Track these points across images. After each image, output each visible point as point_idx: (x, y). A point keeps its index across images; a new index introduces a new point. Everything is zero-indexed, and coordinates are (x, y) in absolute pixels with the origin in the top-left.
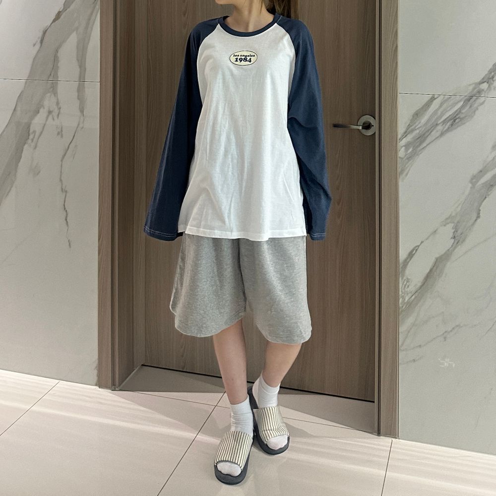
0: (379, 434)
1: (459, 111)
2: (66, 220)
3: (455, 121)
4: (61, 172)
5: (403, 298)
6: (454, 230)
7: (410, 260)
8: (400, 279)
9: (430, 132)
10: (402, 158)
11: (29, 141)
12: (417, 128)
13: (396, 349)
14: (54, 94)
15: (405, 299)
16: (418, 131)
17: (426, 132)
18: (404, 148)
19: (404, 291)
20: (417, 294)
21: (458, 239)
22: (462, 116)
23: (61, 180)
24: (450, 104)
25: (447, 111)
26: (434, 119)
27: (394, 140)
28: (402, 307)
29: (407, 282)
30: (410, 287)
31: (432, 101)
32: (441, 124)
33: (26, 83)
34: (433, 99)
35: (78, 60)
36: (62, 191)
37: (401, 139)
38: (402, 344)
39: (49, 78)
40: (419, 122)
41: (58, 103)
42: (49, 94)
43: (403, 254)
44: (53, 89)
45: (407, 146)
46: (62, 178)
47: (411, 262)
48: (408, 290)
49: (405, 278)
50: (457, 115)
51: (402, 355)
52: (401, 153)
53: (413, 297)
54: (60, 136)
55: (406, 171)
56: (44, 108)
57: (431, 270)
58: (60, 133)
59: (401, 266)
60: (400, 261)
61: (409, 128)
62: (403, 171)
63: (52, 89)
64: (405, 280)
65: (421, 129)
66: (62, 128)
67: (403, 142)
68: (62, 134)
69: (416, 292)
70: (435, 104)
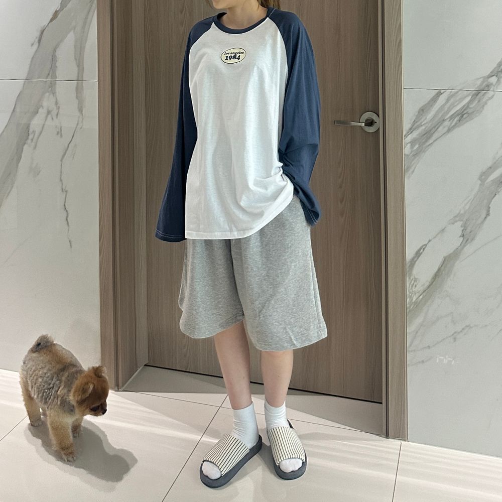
0: (387, 436)
1: (467, 106)
2: (67, 220)
3: (463, 116)
4: (61, 172)
5: (410, 297)
6: (462, 229)
7: (418, 259)
8: (407, 278)
9: (437, 127)
10: (407, 155)
11: (29, 141)
12: (423, 124)
13: (404, 352)
14: (53, 94)
15: (412, 300)
16: (423, 127)
17: (432, 128)
18: (409, 145)
19: (411, 291)
20: (425, 294)
21: (467, 237)
22: (470, 111)
23: (61, 180)
24: (458, 98)
25: (454, 107)
26: (440, 115)
27: (400, 137)
28: (410, 307)
29: (415, 281)
30: (418, 287)
31: (439, 96)
32: (448, 120)
33: (25, 82)
34: (439, 94)
35: (76, 59)
36: (63, 191)
37: (406, 136)
38: (410, 345)
39: (47, 77)
40: (424, 118)
41: (56, 103)
42: (47, 94)
43: (410, 253)
44: (52, 89)
45: (413, 143)
46: (62, 178)
48: (416, 289)
50: (464, 110)
51: (409, 357)
52: (407, 150)
53: (421, 297)
54: (59, 135)
55: (413, 168)
56: (43, 108)
57: (439, 270)
58: (59, 133)
59: (408, 265)
60: (407, 260)
61: (414, 124)
62: (409, 168)
63: (50, 89)
64: (412, 279)
65: (427, 125)
66: (61, 128)
67: (409, 139)
68: (61, 134)
69: (424, 292)
70: (442, 100)
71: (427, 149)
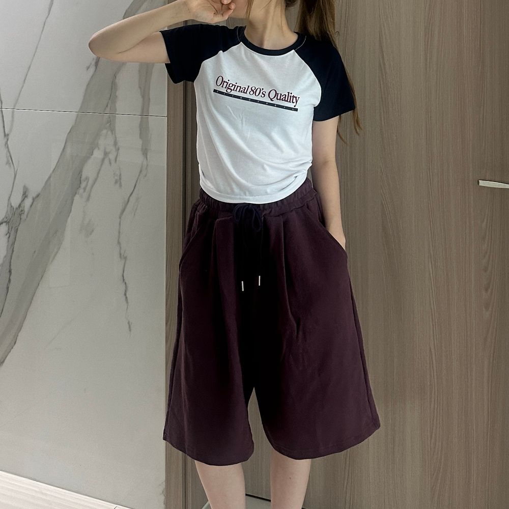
2: (125, 294)
4: (119, 232)
11: (81, 191)
14: (112, 131)
23: (119, 243)
33: (77, 116)
35: (140, 88)
36: (121, 257)
39: (105, 109)
41: (115, 143)
42: (104, 131)
44: (110, 125)
46: (120, 240)
54: (118, 185)
56: (99, 149)
58: (118, 182)
63: (108, 125)
66: (120, 175)
68: (121, 183)
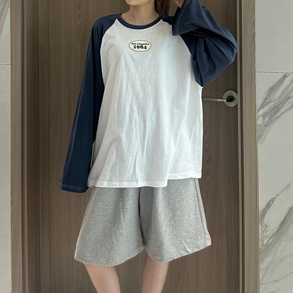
5: (263, 241)
7: (268, 209)
8: (260, 225)
9: (283, 104)
10: (260, 126)
12: (272, 100)
13: (257, 284)
15: (264, 242)
16: (273, 103)
17: (280, 104)
18: (261, 118)
19: (263, 235)
20: (274, 238)
26: (286, 93)
27: (254, 110)
28: (262, 248)
29: (266, 227)
30: (268, 232)
31: (285, 78)
32: (292, 97)
34: (285, 76)
37: (259, 110)
40: (273, 96)
43: (262, 205)
45: (264, 116)
47: (268, 211)
48: (266, 234)
49: (263, 225)
51: (261, 288)
52: (260, 121)
53: (271, 240)
57: (285, 218)
59: (260, 215)
60: (259, 211)
61: (265, 101)
62: (261, 136)
64: (264, 226)
65: (276, 101)
67: (261, 112)
69: (273, 236)
70: (287, 81)
71: (275, 121)
